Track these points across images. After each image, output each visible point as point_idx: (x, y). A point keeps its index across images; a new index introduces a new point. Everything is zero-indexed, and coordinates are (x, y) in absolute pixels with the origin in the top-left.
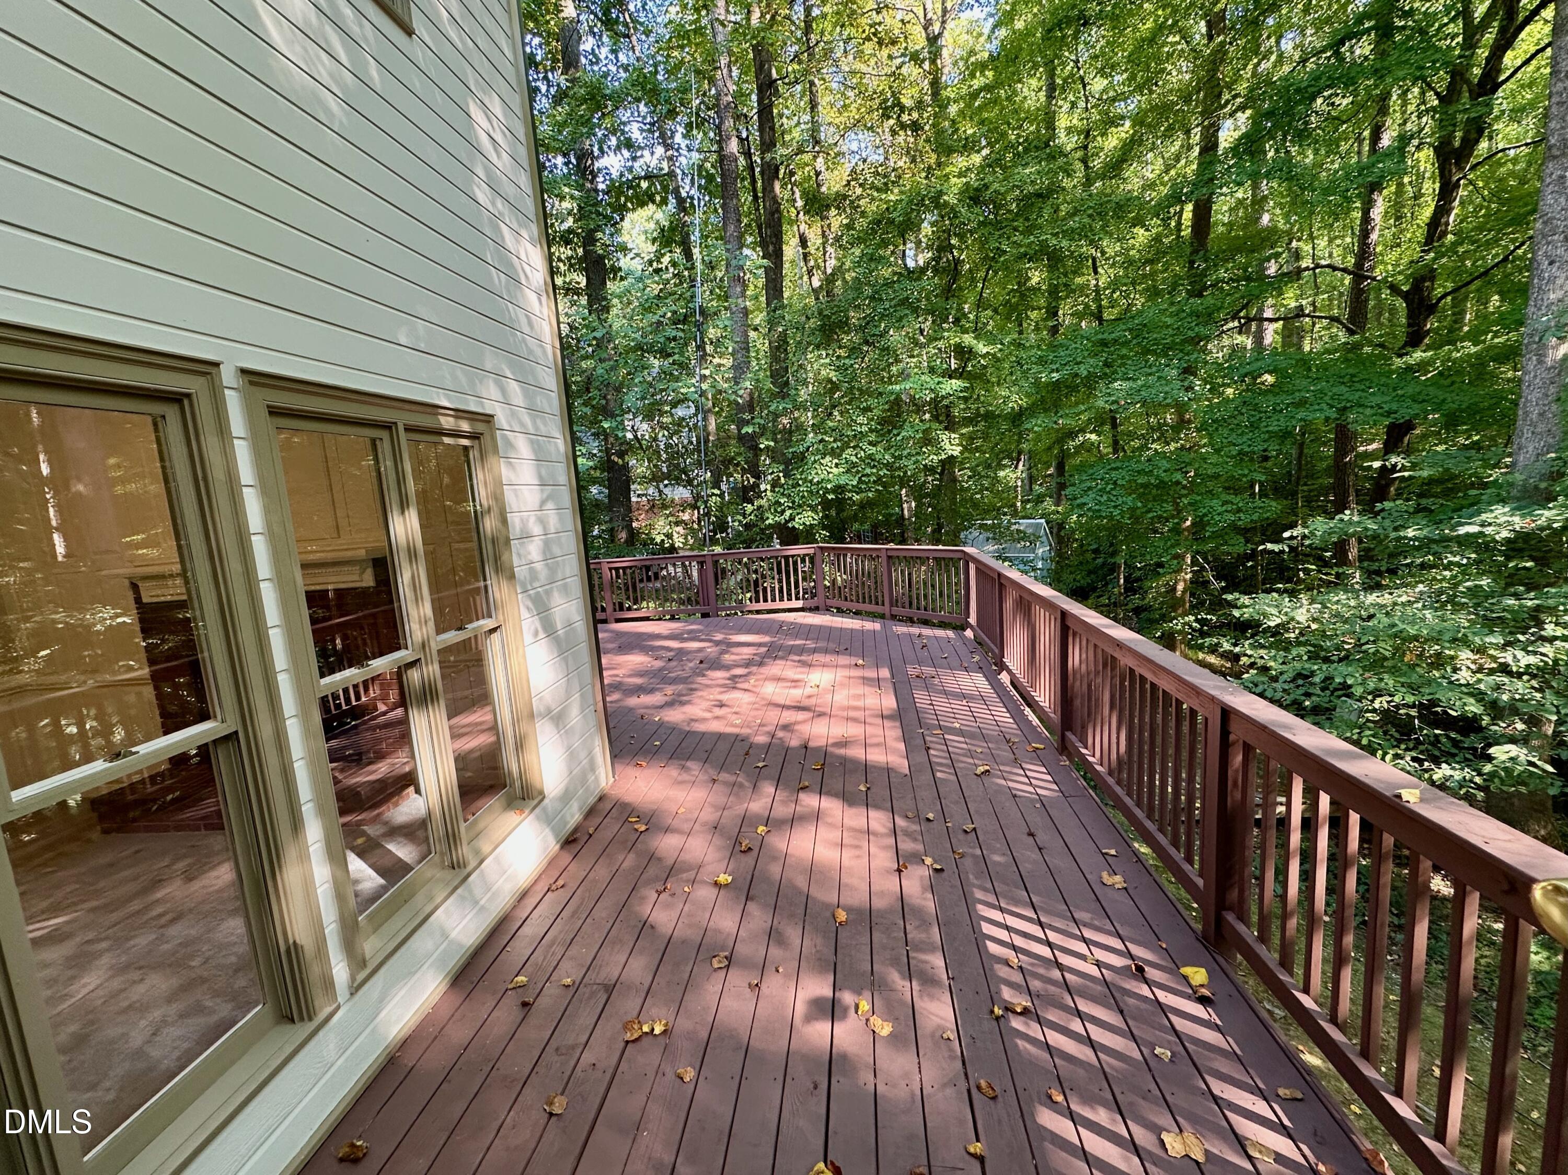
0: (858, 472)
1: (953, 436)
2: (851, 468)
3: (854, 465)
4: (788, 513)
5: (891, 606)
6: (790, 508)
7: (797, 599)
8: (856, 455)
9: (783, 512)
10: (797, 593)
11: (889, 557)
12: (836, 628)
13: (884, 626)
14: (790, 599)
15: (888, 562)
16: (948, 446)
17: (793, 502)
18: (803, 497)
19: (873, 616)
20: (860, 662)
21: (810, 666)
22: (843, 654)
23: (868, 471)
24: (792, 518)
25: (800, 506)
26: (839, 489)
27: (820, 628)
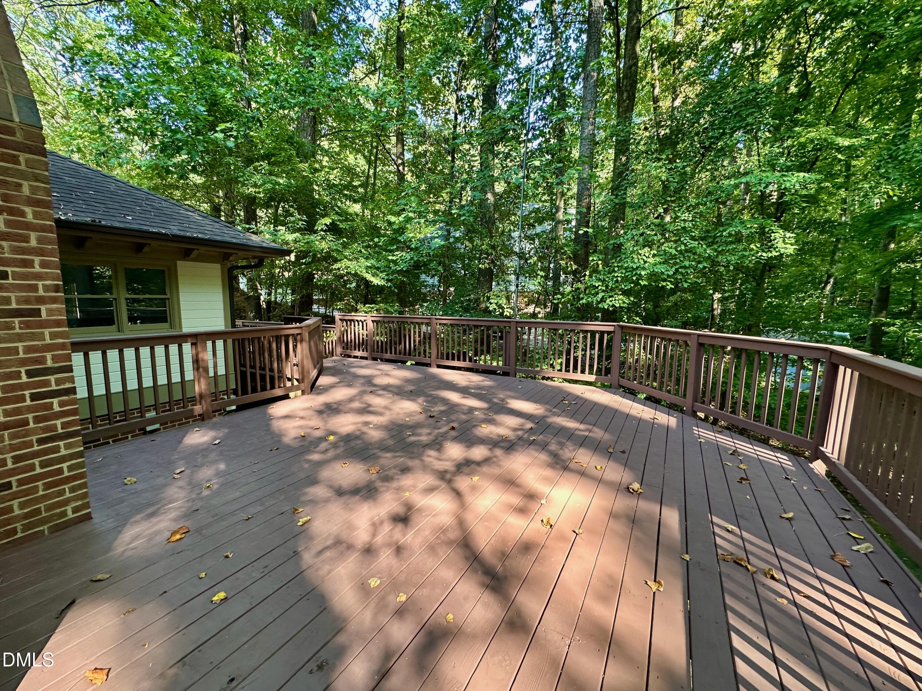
0: (675, 264)
1: (788, 235)
2: (668, 259)
3: (674, 257)
4: (600, 295)
5: (695, 400)
6: (603, 291)
7: (591, 373)
8: (676, 249)
9: (597, 293)
10: (591, 366)
11: (701, 345)
12: (622, 413)
13: (681, 424)
14: (583, 372)
15: (698, 350)
16: (780, 245)
17: (607, 287)
18: (617, 281)
19: (672, 408)
20: (636, 486)
21: (566, 468)
22: (617, 461)
23: (687, 263)
24: (603, 300)
25: (612, 290)
26: (654, 276)
27: (605, 409)
